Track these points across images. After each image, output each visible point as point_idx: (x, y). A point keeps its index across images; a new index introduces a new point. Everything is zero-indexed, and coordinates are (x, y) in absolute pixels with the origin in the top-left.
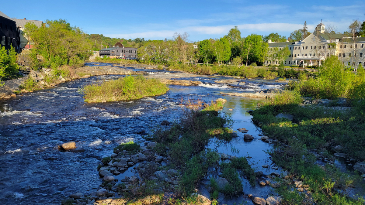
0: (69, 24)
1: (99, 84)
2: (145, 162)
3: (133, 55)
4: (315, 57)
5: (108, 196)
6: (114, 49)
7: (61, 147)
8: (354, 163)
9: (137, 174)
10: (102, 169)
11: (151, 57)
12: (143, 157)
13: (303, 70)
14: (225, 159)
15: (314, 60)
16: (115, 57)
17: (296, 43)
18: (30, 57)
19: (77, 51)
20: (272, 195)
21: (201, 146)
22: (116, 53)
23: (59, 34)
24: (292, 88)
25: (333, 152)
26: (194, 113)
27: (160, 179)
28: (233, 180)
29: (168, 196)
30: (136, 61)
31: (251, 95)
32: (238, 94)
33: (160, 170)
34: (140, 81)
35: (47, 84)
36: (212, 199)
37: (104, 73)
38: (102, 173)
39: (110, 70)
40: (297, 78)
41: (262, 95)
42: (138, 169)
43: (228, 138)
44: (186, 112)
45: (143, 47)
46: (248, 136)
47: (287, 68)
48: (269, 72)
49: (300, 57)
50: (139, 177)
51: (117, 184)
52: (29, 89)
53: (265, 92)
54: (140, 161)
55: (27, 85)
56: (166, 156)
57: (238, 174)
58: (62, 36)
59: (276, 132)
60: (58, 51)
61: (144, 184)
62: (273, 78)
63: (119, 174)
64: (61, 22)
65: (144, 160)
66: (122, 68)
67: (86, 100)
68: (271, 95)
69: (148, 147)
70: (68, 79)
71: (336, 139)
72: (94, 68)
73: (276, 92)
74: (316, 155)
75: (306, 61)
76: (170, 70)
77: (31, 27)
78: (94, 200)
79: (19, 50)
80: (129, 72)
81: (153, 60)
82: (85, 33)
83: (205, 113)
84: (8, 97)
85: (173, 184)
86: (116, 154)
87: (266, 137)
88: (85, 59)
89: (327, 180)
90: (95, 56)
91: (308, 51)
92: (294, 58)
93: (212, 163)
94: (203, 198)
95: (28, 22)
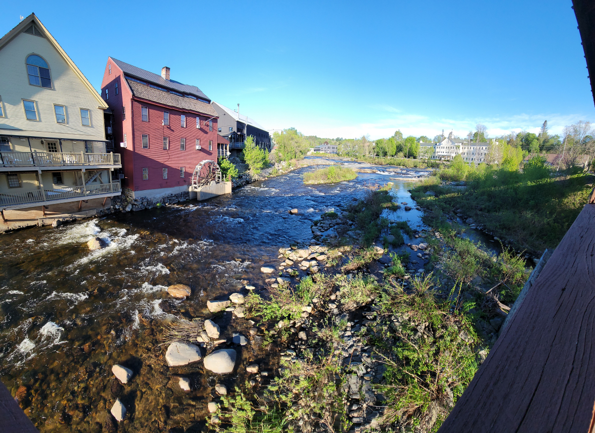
2: (341, 225)
3: (335, 150)
4: (448, 154)
5: (317, 244)
7: (290, 211)
8: (466, 219)
9: (335, 232)
10: (314, 227)
11: (346, 152)
12: (340, 221)
13: (441, 162)
14: (393, 223)
15: (449, 156)
16: (323, 152)
17: (438, 144)
18: (275, 155)
20: (422, 242)
21: (377, 215)
22: (324, 149)
24: (435, 175)
25: (456, 214)
27: (350, 237)
28: (398, 236)
29: (356, 247)
30: (337, 155)
31: (410, 179)
33: (350, 231)
34: (338, 169)
36: (385, 249)
37: (316, 164)
38: (313, 230)
39: (320, 162)
40: (438, 167)
41: (416, 179)
42: (336, 230)
43: (395, 209)
44: (367, 192)
45: (341, 145)
46: (408, 207)
47: (432, 161)
48: (421, 164)
49: (440, 154)
51: (322, 238)
52: (274, 175)
53: (419, 177)
54: (338, 224)
55: (273, 172)
56: (355, 222)
57: (401, 232)
58: (292, 139)
59: (425, 204)
61: (340, 239)
62: (424, 167)
65: (340, 224)
66: (327, 160)
67: (304, 183)
68: (422, 179)
69: (343, 216)
70: (295, 168)
71: (458, 206)
72: (310, 160)
73: (426, 177)
74: (447, 216)
75: (443, 156)
76: (359, 162)
79: (270, 151)
80: (332, 163)
81: (348, 154)
83: (379, 193)
84: (263, 180)
86: (322, 219)
87: (419, 207)
88: (305, 154)
89: (452, 230)
90: (311, 152)
91: (444, 150)
92: (436, 154)
93: (384, 226)
94: (379, 248)
95: (275, 131)
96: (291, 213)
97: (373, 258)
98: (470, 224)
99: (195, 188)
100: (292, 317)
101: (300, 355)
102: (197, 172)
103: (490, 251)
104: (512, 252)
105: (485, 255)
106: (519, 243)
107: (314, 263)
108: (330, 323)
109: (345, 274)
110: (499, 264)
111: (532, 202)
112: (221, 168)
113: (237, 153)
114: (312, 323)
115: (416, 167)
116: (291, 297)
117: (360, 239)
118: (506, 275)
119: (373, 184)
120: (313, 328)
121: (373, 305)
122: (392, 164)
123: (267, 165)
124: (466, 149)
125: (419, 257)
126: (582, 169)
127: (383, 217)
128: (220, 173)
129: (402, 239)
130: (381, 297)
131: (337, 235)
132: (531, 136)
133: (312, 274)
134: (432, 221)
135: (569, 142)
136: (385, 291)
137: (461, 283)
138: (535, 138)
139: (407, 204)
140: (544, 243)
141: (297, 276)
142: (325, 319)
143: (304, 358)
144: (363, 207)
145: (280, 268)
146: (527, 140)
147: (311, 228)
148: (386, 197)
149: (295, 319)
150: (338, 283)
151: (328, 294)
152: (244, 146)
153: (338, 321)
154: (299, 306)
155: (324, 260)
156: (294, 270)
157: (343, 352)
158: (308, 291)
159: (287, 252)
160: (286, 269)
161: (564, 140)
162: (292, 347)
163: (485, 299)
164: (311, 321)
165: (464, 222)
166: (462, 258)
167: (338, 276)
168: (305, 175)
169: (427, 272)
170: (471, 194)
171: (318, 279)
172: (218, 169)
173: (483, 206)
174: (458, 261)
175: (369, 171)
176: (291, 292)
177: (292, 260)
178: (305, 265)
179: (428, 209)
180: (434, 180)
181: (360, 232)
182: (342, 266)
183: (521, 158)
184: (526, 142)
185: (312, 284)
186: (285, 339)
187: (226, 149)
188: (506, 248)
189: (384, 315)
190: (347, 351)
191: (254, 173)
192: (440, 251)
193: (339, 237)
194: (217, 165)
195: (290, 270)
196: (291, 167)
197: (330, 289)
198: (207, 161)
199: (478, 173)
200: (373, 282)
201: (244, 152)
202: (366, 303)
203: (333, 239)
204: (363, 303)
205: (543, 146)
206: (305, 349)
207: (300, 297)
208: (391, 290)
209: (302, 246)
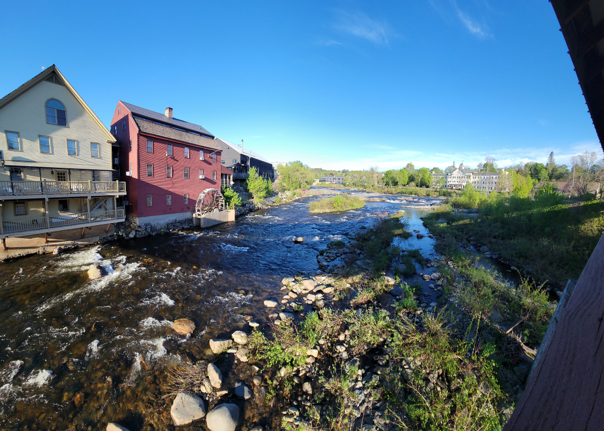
0: (302, 163)
1: (319, 201)
2: (348, 254)
3: (341, 181)
4: (459, 184)
5: (323, 275)
6: (329, 177)
8: (480, 247)
9: (343, 262)
10: (319, 257)
11: (353, 182)
12: (348, 251)
13: (453, 191)
14: (404, 251)
15: (460, 185)
16: (329, 183)
17: (449, 174)
18: (279, 184)
19: (306, 179)
20: (435, 272)
21: (387, 243)
22: (329, 180)
24: (447, 202)
25: (469, 241)
27: (359, 267)
28: (410, 266)
29: (365, 277)
30: (343, 185)
31: (422, 207)
32: (413, 207)
33: (359, 260)
34: (345, 199)
35: (287, 200)
36: (396, 279)
37: (322, 194)
38: (319, 260)
39: (326, 191)
40: (450, 196)
41: (429, 207)
42: (344, 259)
44: (376, 220)
45: (347, 176)
46: (420, 235)
47: (444, 190)
48: (433, 192)
49: (451, 183)
51: (329, 268)
52: (278, 203)
53: (431, 205)
54: (345, 253)
55: (277, 201)
56: (363, 250)
57: (413, 261)
58: (297, 171)
59: (438, 231)
60: (294, 180)
61: (348, 269)
62: (436, 196)
63: (330, 261)
64: (298, 162)
65: (348, 253)
66: (333, 190)
67: (310, 211)
68: (435, 207)
69: (351, 244)
70: (300, 197)
71: (471, 233)
72: (316, 190)
73: (437, 205)
74: (460, 244)
75: (455, 185)
76: (367, 191)
77: (280, 167)
79: (273, 180)
80: (338, 193)
81: (355, 184)
83: (389, 220)
84: (267, 208)
86: (329, 248)
87: (432, 235)
88: (311, 184)
90: (317, 181)
91: (456, 180)
92: (448, 183)
93: (396, 254)
94: (390, 279)
95: (278, 164)
96: (296, 242)
97: (384, 290)
98: (484, 253)
99: (199, 215)
100: (295, 363)
101: (305, 415)
102: (200, 200)
103: (508, 282)
104: (532, 284)
105: (503, 285)
106: (538, 274)
107: (320, 296)
108: (338, 371)
109: (355, 309)
110: (519, 297)
111: (547, 229)
112: (224, 196)
113: (241, 183)
114: (318, 371)
115: (428, 195)
116: (294, 337)
117: (370, 269)
118: (528, 310)
119: (383, 212)
120: (320, 378)
121: (385, 346)
122: (404, 193)
123: (270, 194)
124: (477, 179)
125: (431, 288)
126: (594, 196)
127: (394, 246)
128: (224, 201)
129: (415, 269)
130: (392, 336)
131: (344, 264)
132: (539, 166)
133: (318, 309)
134: (444, 249)
135: (577, 170)
136: (396, 328)
137: (479, 320)
138: (543, 167)
139: (419, 232)
140: (565, 274)
141: (302, 311)
142: (333, 365)
143: (308, 420)
144: (372, 235)
145: (283, 302)
146: (535, 169)
147: (317, 257)
148: (397, 223)
149: (298, 365)
150: (346, 319)
151: (336, 334)
152: (248, 176)
153: (348, 368)
154: (304, 348)
155: (331, 292)
156: (298, 304)
157: (354, 411)
158: (314, 330)
159: (290, 284)
160: (289, 303)
161: (572, 169)
162: (295, 403)
163: (506, 340)
164: (317, 369)
165: (479, 251)
166: (478, 290)
167: (347, 311)
168: (310, 204)
169: (440, 306)
170: (483, 221)
171: (325, 315)
172: (221, 197)
173: (497, 234)
174: (474, 293)
175: (378, 200)
176: (295, 330)
177: (296, 293)
178: (311, 298)
179: (440, 236)
180: (447, 208)
181: (369, 261)
182: (351, 299)
183: (531, 186)
184: (535, 171)
185: (318, 322)
186: (288, 392)
187: (229, 178)
188: (525, 279)
189: (396, 360)
190: (358, 409)
191: (257, 201)
192: (454, 281)
193: (347, 268)
194: (221, 193)
195: (293, 304)
196: (295, 196)
197: (338, 327)
198: (210, 189)
199: (490, 200)
200: (385, 318)
201: (247, 181)
202: (378, 345)
203: (340, 270)
204: (374, 344)
205: (552, 174)
206: (310, 407)
207: (304, 338)
208: (402, 327)
209: (308, 276)
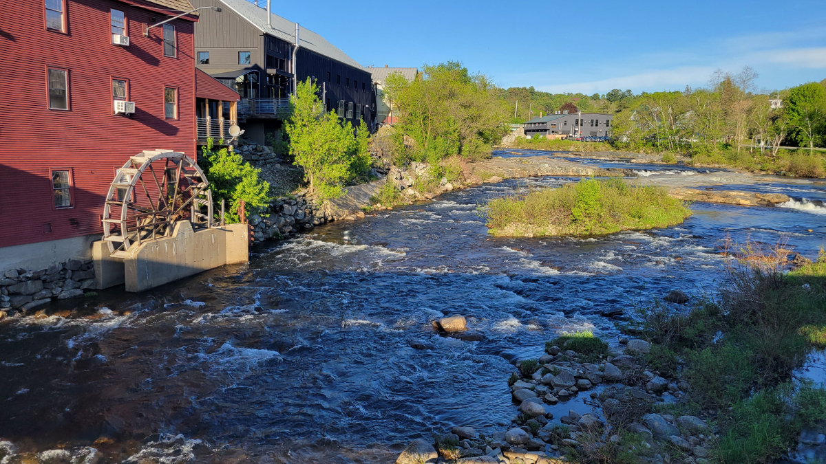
0: (465, 70)
1: (521, 197)
2: (619, 386)
3: (601, 130)
5: (531, 448)
6: (559, 119)
7: (438, 324)
9: (599, 410)
10: (519, 384)
11: (645, 133)
12: (617, 373)
16: (559, 136)
18: (391, 141)
19: (478, 126)
22: (560, 127)
23: (446, 92)
26: (762, 279)
30: (608, 145)
33: (657, 412)
34: (614, 192)
35: (418, 194)
37: (532, 174)
38: (519, 395)
39: (546, 166)
42: (602, 400)
45: (626, 112)
50: (604, 419)
51: (550, 424)
52: (387, 204)
54: (607, 381)
55: (384, 196)
58: (452, 95)
60: (442, 127)
61: (614, 438)
63: (555, 403)
64: (452, 66)
65: (618, 381)
66: (572, 160)
67: (490, 231)
69: (629, 352)
70: (457, 185)
72: (512, 162)
76: (699, 165)
77: (397, 83)
78: (498, 450)
79: (373, 128)
80: (591, 171)
81: (651, 141)
82: (497, 86)
84: (351, 218)
85: (693, 454)
86: (551, 357)
88: (495, 142)
90: (516, 135)
95: (392, 71)
99: (117, 246)
147: (510, 384)
168: (493, 206)
196: (444, 180)
209: (479, 448)
